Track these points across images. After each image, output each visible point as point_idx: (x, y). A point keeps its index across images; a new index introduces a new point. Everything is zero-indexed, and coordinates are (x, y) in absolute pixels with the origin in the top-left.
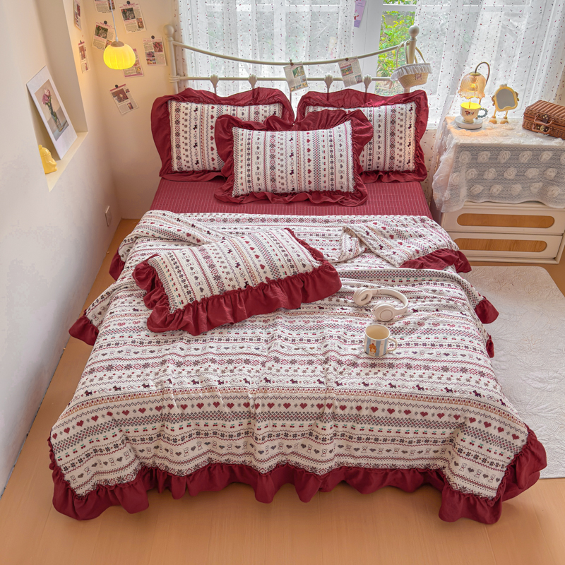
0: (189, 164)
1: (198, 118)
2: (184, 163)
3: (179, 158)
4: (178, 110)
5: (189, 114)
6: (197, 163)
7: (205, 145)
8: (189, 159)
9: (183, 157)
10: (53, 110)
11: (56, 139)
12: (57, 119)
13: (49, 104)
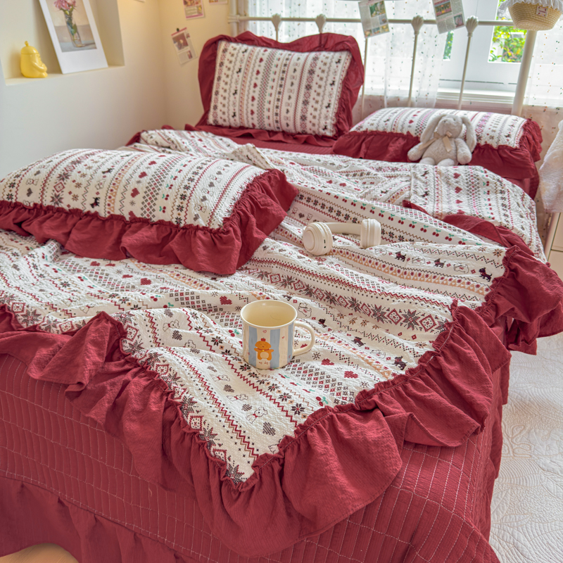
0: (225, 117)
1: (245, 61)
2: (220, 114)
3: (215, 107)
4: (225, 51)
5: (235, 56)
6: (234, 115)
7: (246, 93)
8: (225, 109)
9: (220, 107)
10: (73, 22)
11: (64, 50)
12: (76, 34)
13: (68, 13)
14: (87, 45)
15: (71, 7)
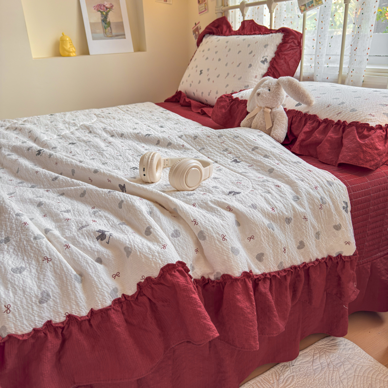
10: (108, 20)
11: (94, 39)
12: (109, 28)
13: (104, 13)
14: (117, 36)
15: (108, 10)
